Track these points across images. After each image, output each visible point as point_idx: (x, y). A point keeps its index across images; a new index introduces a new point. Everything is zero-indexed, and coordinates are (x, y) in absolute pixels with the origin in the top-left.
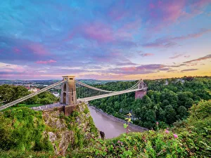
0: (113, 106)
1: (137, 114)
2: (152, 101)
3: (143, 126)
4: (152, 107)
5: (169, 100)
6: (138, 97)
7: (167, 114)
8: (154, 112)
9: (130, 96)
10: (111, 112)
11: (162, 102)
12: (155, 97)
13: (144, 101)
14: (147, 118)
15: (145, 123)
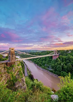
0: (42, 63)
1: (52, 67)
2: (61, 61)
3: (55, 73)
4: (60, 64)
5: (69, 61)
7: (68, 68)
8: (61, 66)
9: (50, 58)
10: (40, 66)
11: (66, 61)
14: (57, 69)
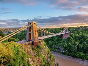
1: (65, 48)
2: (74, 40)
3: (69, 55)
4: (74, 44)
9: (59, 37)
11: (79, 40)
12: (75, 38)
13: (68, 40)
14: (72, 50)
15: (70, 53)
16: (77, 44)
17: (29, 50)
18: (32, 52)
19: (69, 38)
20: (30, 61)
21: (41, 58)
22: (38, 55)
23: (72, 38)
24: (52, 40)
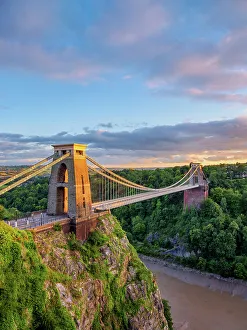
1: (193, 244)
3: (207, 269)
4: (226, 226)
6: (191, 204)
8: (232, 236)
9: (171, 202)
11: (244, 213)
12: (229, 203)
13: (205, 212)
15: (213, 261)
16: (237, 227)
17: (58, 252)
18: (69, 260)
19: (205, 206)
20: (60, 295)
21: (104, 283)
22: (92, 270)
23: (219, 203)
24: (146, 214)
